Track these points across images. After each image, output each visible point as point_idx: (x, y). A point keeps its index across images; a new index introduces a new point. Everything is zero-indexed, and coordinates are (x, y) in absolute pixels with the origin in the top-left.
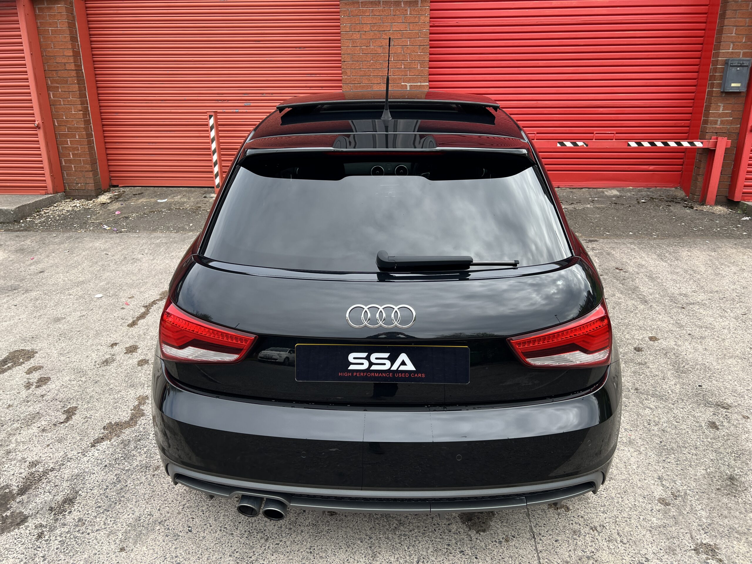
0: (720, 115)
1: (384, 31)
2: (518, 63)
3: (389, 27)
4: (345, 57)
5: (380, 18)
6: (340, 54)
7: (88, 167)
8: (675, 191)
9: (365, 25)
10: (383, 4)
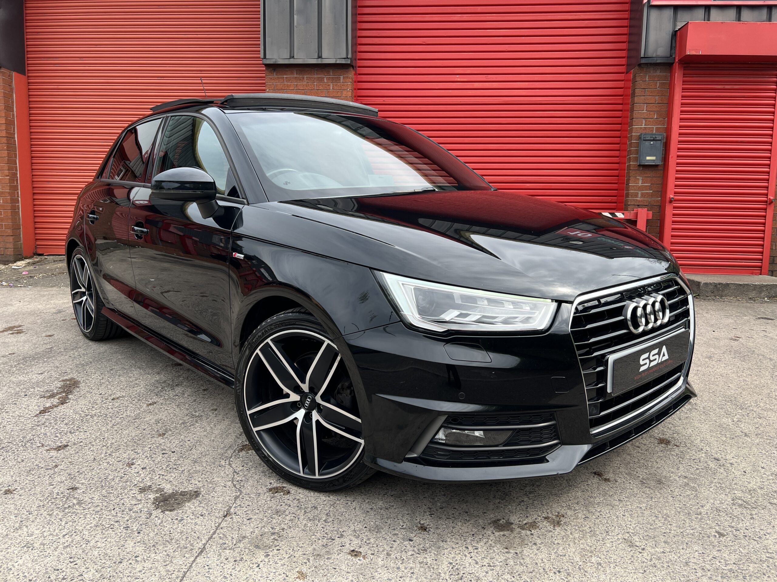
0: (639, 188)
7: (9, 231)
10: (307, 80)
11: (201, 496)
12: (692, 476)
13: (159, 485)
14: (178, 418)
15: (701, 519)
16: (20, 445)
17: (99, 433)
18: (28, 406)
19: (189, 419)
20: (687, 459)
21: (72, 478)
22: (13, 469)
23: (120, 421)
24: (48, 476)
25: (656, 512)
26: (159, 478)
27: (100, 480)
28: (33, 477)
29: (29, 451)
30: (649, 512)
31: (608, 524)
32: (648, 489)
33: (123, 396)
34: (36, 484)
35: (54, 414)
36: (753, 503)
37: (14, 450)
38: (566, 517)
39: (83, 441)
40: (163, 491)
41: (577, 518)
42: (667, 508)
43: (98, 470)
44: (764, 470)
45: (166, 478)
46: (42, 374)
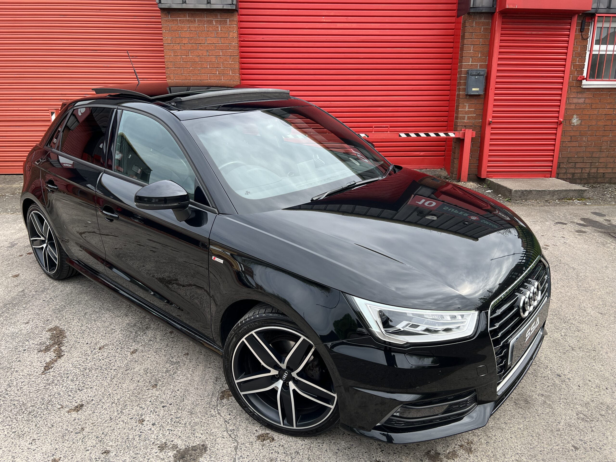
0: (466, 113)
1: (200, 43)
2: (314, 72)
3: (204, 41)
4: (168, 65)
5: (196, 33)
6: (164, 62)
8: (440, 172)
9: (184, 38)
10: (198, 22)
11: (208, 449)
12: (546, 394)
13: (172, 441)
14: (161, 366)
15: (561, 435)
16: (43, 408)
17: (103, 389)
18: (32, 363)
19: (170, 366)
20: (539, 377)
21: (101, 441)
22: (48, 435)
23: (115, 373)
24: (81, 441)
25: (531, 432)
26: (169, 433)
27: (124, 441)
28: (69, 444)
29: (53, 414)
30: (527, 432)
31: (503, 447)
32: (521, 410)
33: (107, 345)
34: (74, 450)
35: (57, 369)
36: (590, 416)
37: (40, 415)
38: (474, 444)
39: (94, 399)
40: (177, 447)
41: (481, 444)
42: (537, 427)
43: (118, 430)
44: (590, 383)
45: (175, 432)
46: (28, 323)
